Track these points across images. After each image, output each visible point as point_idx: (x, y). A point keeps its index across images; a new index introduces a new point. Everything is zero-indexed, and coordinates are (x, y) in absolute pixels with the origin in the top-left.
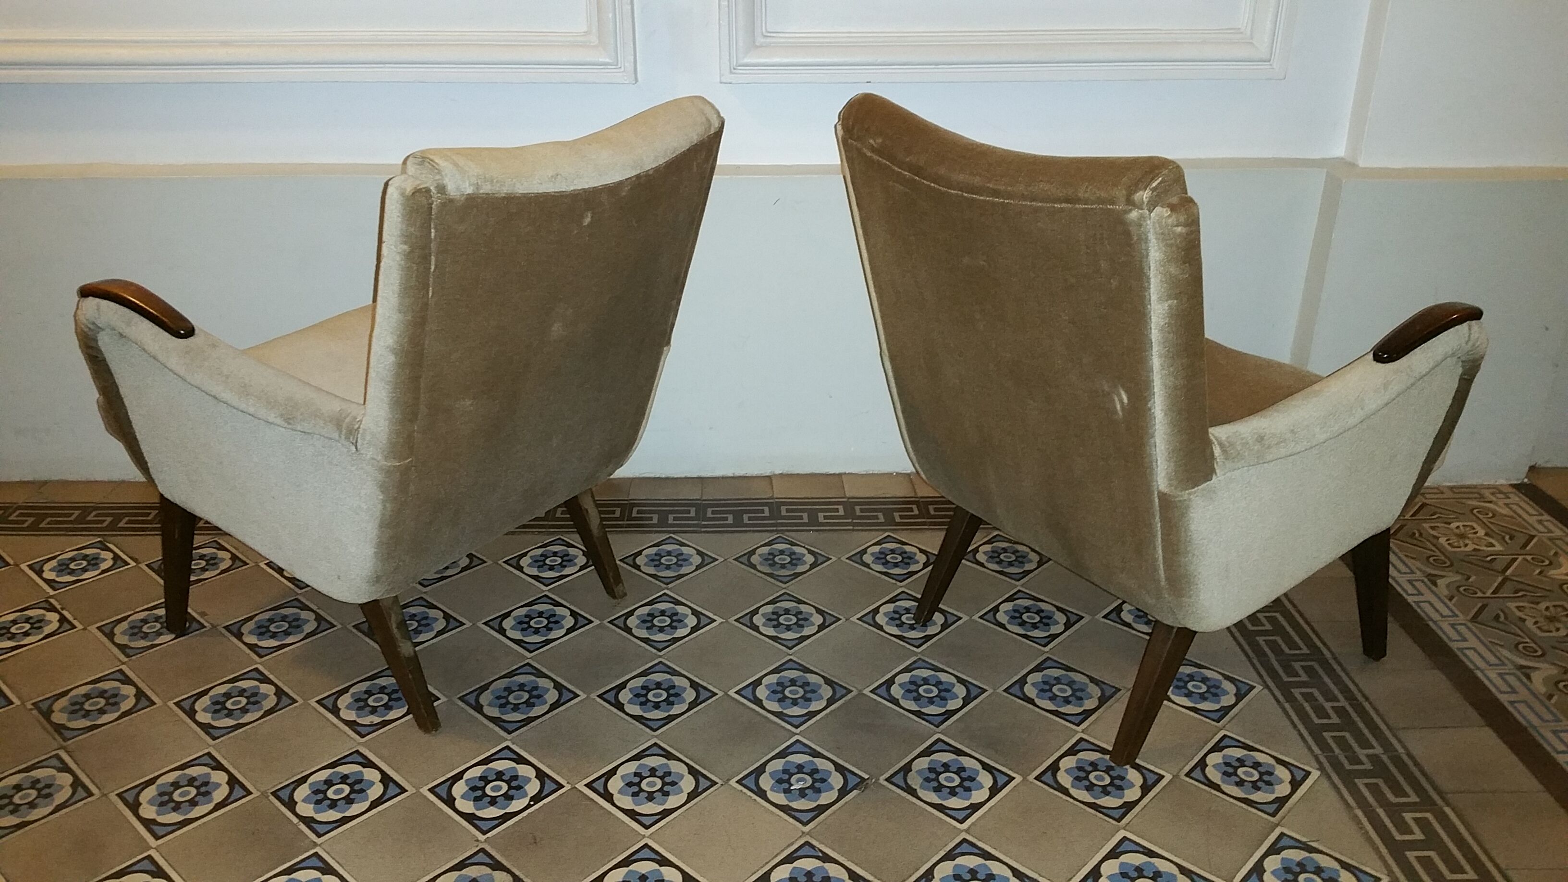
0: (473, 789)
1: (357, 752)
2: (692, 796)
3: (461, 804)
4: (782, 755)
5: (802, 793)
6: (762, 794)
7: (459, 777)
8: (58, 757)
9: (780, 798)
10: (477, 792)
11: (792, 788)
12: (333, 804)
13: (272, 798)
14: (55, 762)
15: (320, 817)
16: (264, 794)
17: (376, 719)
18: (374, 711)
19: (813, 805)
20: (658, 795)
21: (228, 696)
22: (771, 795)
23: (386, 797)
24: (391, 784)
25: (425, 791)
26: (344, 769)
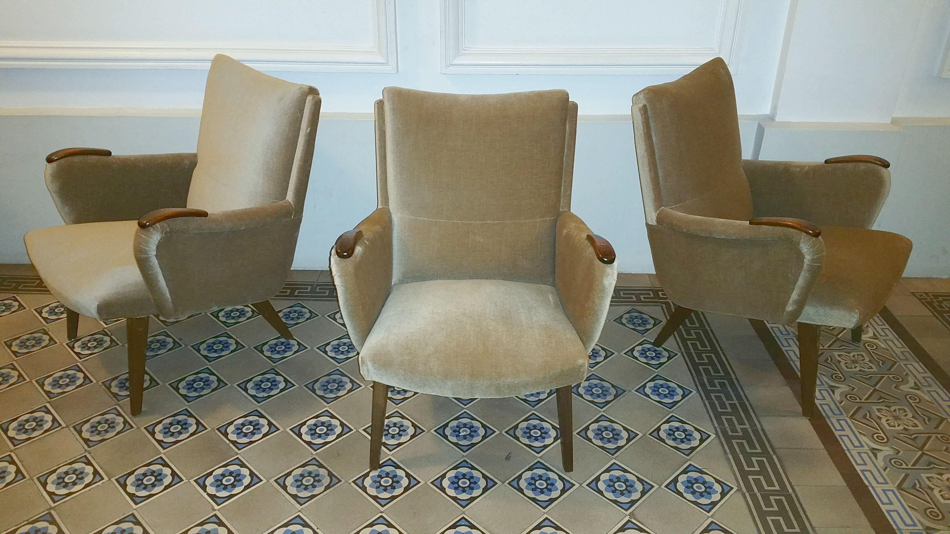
0: (311, 430)
1: (256, 410)
2: (412, 437)
3: (304, 437)
4: (457, 418)
5: (465, 437)
6: (446, 437)
7: (304, 423)
8: (115, 409)
9: (454, 439)
10: (312, 431)
11: (460, 434)
12: (246, 435)
13: (217, 431)
14: (114, 411)
15: (239, 441)
16: (213, 429)
17: (265, 395)
18: (264, 390)
19: (469, 443)
20: (397, 436)
21: (194, 381)
22: (450, 438)
23: (270, 432)
24: (272, 426)
25: (288, 430)
26: (250, 418)
